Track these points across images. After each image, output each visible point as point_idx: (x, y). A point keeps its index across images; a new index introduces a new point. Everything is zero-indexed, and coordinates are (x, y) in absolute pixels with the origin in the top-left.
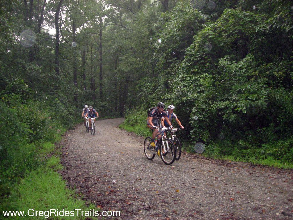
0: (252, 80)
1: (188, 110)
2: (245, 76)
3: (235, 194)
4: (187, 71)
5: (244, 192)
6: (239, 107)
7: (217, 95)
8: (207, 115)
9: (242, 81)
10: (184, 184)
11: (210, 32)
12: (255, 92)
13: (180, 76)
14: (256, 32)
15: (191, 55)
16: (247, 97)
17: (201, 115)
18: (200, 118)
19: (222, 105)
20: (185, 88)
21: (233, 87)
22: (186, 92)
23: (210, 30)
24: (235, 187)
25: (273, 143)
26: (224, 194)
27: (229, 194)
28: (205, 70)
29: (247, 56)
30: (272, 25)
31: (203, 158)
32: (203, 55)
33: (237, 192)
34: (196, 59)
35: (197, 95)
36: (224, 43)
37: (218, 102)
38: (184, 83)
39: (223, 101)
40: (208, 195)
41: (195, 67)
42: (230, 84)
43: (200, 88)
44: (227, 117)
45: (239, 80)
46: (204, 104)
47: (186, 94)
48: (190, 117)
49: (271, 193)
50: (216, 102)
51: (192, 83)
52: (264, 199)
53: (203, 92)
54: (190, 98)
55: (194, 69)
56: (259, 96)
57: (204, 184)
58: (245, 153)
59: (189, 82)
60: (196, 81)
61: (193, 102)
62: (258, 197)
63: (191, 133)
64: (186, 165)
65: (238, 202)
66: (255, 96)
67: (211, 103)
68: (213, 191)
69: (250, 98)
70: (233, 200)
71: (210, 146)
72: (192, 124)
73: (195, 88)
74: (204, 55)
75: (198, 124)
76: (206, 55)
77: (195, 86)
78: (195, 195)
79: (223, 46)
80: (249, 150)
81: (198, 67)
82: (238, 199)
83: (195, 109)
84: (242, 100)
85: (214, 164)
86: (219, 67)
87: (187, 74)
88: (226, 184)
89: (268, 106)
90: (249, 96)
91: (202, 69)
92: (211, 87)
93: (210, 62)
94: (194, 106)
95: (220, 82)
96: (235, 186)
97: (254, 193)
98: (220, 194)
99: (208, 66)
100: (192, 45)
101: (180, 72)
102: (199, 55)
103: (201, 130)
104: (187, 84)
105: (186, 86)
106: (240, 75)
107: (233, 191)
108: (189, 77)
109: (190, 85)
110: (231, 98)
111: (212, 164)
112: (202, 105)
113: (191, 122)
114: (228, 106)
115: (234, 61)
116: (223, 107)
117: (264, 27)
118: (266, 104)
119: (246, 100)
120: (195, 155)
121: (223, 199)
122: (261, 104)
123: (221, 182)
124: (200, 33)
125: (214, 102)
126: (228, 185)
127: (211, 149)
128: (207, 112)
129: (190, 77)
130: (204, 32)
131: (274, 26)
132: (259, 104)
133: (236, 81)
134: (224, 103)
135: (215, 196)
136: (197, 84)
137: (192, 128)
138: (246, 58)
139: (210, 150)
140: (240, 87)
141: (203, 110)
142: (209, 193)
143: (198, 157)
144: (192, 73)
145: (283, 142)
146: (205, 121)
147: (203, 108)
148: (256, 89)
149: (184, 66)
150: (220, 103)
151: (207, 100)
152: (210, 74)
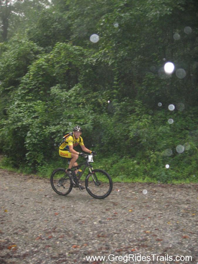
0: (81, 106)
1: (23, 134)
2: (74, 103)
3: (60, 209)
4: (23, 98)
5: (68, 206)
6: (69, 131)
7: (50, 120)
8: (40, 139)
9: (72, 107)
10: (13, 203)
11: (43, 62)
12: (82, 117)
13: (16, 103)
14: (84, 64)
15: (26, 84)
16: (76, 122)
17: (35, 138)
18: (35, 141)
19: (53, 129)
20: (20, 115)
21: (64, 113)
22: (21, 118)
23: (44, 61)
24: (61, 202)
25: (99, 161)
26: (50, 210)
27: (55, 209)
28: (39, 97)
29: (76, 85)
30: (98, 59)
31: (38, 178)
32: (36, 83)
33: (62, 207)
34: (31, 88)
35: (32, 120)
36: (57, 74)
37: (50, 127)
38: (19, 110)
39: (55, 125)
40: (34, 212)
41: (30, 94)
42: (61, 110)
43: (34, 114)
44: (58, 140)
45: (70, 106)
46: (38, 129)
47: (21, 119)
48: (25, 141)
49: (93, 205)
50: (49, 126)
51: (27, 109)
52: (85, 210)
53: (37, 117)
54: (25, 124)
55: (29, 96)
56: (86, 120)
57: (33, 202)
59: (24, 109)
60: (30, 108)
61: (28, 127)
62: (80, 210)
63: (26, 156)
64: (20, 185)
65: (62, 215)
66: (82, 120)
67: (44, 127)
68: (40, 207)
69: (78, 123)
70: (57, 214)
71: (43, 167)
72: (27, 148)
73: (30, 114)
74: (38, 84)
75: (33, 147)
76: (40, 84)
77: (29, 112)
78: (22, 214)
79: (55, 76)
81: (32, 95)
82: (62, 213)
83: (29, 133)
85: (46, 183)
86: (51, 94)
87: (22, 101)
88: (54, 201)
89: (94, 129)
90: (77, 121)
91: (36, 97)
92: (44, 113)
93: (43, 90)
94: (29, 130)
95: (52, 108)
97: (78, 207)
98: (46, 210)
99: (42, 94)
100: (27, 75)
101: (16, 99)
102: (34, 84)
103: (36, 153)
104: (22, 111)
105: (21, 112)
106: (70, 102)
107: (58, 206)
109: (25, 111)
110: (62, 123)
111: (44, 183)
112: (35, 129)
113: (26, 147)
114: (59, 130)
115: (65, 90)
116: (55, 131)
117: (91, 60)
118: (92, 127)
119: (75, 124)
120: (30, 176)
121: (48, 214)
122: (88, 127)
123: (49, 199)
124: (34, 63)
125: (47, 127)
126: (55, 201)
127: (45, 169)
128: (40, 136)
129: (25, 104)
130: (38, 62)
131: (100, 59)
132: (86, 127)
133: (67, 107)
134: (56, 127)
135: (42, 212)
136: (32, 110)
137: (28, 151)
138: (74, 87)
139: (44, 171)
140: (70, 113)
141: (37, 134)
142: (36, 210)
143: (33, 177)
144: (27, 100)
145: (107, 159)
146: (39, 144)
147: (37, 132)
148: (83, 115)
149: (19, 93)
150: (52, 127)
151: (40, 125)
152: (43, 101)
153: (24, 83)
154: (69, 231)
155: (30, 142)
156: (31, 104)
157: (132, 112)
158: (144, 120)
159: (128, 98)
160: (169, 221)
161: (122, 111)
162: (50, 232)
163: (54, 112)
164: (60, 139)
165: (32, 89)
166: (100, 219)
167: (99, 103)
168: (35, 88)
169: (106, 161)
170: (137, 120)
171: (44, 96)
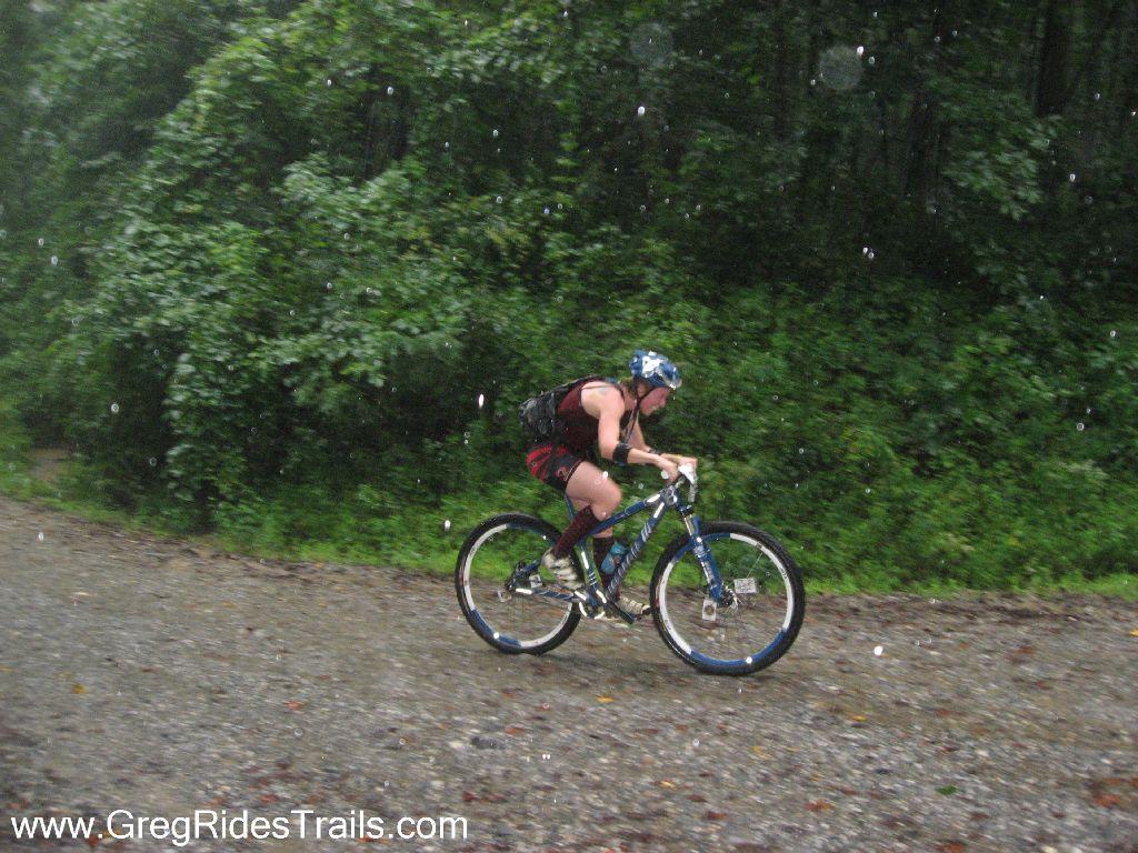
1: (160, 367)
2: (387, 239)
3: (309, 686)
4: (163, 208)
5: (345, 676)
6: (359, 360)
7: (274, 308)
8: (233, 388)
9: (374, 257)
10: (109, 660)
11: (259, 56)
12: (417, 304)
13: (131, 230)
14: (436, 75)
15: (179, 147)
16: (389, 320)
17: (212, 385)
18: (207, 399)
19: (287, 351)
20: (148, 280)
22: (152, 295)
23: (260, 51)
24: (317, 657)
25: (484, 492)
26: (268, 688)
27: (288, 687)
28: (233, 208)
29: (394, 165)
30: (496, 58)
31: (217, 556)
32: (224, 148)
33: (320, 678)
34: (198, 164)
35: (199, 308)
37: (278, 340)
38: (143, 259)
39: (298, 332)
40: (201, 698)
41: (194, 194)
43: (209, 282)
44: (311, 398)
45: (365, 253)
46: (224, 343)
47: (153, 301)
48: (165, 396)
50: (270, 338)
51: (179, 259)
53: (221, 296)
54: (165, 322)
55: (190, 201)
56: (431, 316)
57: (198, 654)
58: (383, 533)
59: (166, 255)
60: (195, 253)
61: (181, 335)
63: (170, 460)
65: (316, 712)
66: (419, 316)
67: (251, 339)
68: (227, 677)
69: (401, 325)
70: (299, 707)
71: (243, 508)
72: (173, 425)
73: (190, 282)
74: (231, 149)
75: (199, 423)
76: (239, 150)
77: (188, 269)
79: (310, 120)
80: (395, 521)
81: (205, 196)
82: (319, 701)
83: (188, 363)
84: (372, 331)
85: (254, 576)
86: (285, 201)
87: (157, 223)
88: (285, 651)
89: (466, 353)
90: (395, 318)
91: (218, 206)
92: (252, 276)
93: (252, 180)
94: (185, 349)
95: (288, 258)
96: (318, 654)
97: (385, 677)
99: (244, 194)
100: (185, 107)
101: (131, 214)
102: (212, 149)
103: (213, 448)
104: (154, 264)
105: (152, 270)
106: (370, 235)
107: (304, 675)
108: (166, 233)
109: (171, 267)
110: (330, 325)
111: (245, 576)
112: (214, 346)
113: (171, 419)
114: (315, 355)
115: (346, 179)
116: (294, 360)
117: (464, 60)
118: (457, 343)
119: (384, 329)
120: (185, 546)
121: (260, 706)
122: (439, 346)
123: (267, 643)
124: (216, 59)
125: (264, 339)
126: (292, 653)
127: (248, 519)
128: (234, 376)
129: (173, 235)
130: (233, 55)
131: (502, 60)
132: (434, 347)
133: (353, 255)
134: (303, 341)
136: (200, 261)
137: (176, 440)
138: (388, 173)
139: (247, 523)
141: (220, 368)
142: (208, 691)
143: (196, 550)
144: (181, 219)
145: (515, 485)
146: (229, 410)
147: (220, 359)
148: (423, 292)
149: (148, 187)
150: (286, 342)
151: (237, 329)
152: (250, 224)
153: (172, 141)
154: (346, 776)
155: (189, 399)
156: (198, 237)
157: (632, 286)
158: (677, 326)
159: (615, 229)
160: (759, 744)
161: (589, 285)
162: (266, 781)
163: (298, 272)
164: (318, 390)
165: (205, 172)
166: (476, 731)
167: (491, 246)
168: (218, 167)
169: (514, 492)
170: (649, 324)
171: (256, 201)
